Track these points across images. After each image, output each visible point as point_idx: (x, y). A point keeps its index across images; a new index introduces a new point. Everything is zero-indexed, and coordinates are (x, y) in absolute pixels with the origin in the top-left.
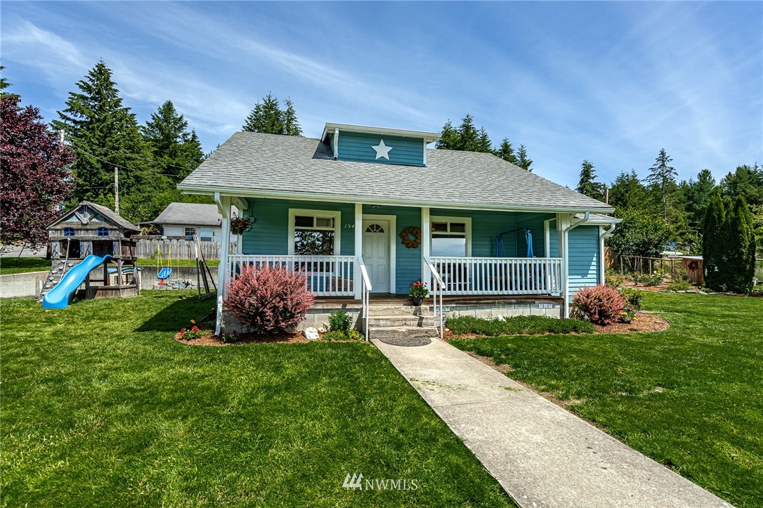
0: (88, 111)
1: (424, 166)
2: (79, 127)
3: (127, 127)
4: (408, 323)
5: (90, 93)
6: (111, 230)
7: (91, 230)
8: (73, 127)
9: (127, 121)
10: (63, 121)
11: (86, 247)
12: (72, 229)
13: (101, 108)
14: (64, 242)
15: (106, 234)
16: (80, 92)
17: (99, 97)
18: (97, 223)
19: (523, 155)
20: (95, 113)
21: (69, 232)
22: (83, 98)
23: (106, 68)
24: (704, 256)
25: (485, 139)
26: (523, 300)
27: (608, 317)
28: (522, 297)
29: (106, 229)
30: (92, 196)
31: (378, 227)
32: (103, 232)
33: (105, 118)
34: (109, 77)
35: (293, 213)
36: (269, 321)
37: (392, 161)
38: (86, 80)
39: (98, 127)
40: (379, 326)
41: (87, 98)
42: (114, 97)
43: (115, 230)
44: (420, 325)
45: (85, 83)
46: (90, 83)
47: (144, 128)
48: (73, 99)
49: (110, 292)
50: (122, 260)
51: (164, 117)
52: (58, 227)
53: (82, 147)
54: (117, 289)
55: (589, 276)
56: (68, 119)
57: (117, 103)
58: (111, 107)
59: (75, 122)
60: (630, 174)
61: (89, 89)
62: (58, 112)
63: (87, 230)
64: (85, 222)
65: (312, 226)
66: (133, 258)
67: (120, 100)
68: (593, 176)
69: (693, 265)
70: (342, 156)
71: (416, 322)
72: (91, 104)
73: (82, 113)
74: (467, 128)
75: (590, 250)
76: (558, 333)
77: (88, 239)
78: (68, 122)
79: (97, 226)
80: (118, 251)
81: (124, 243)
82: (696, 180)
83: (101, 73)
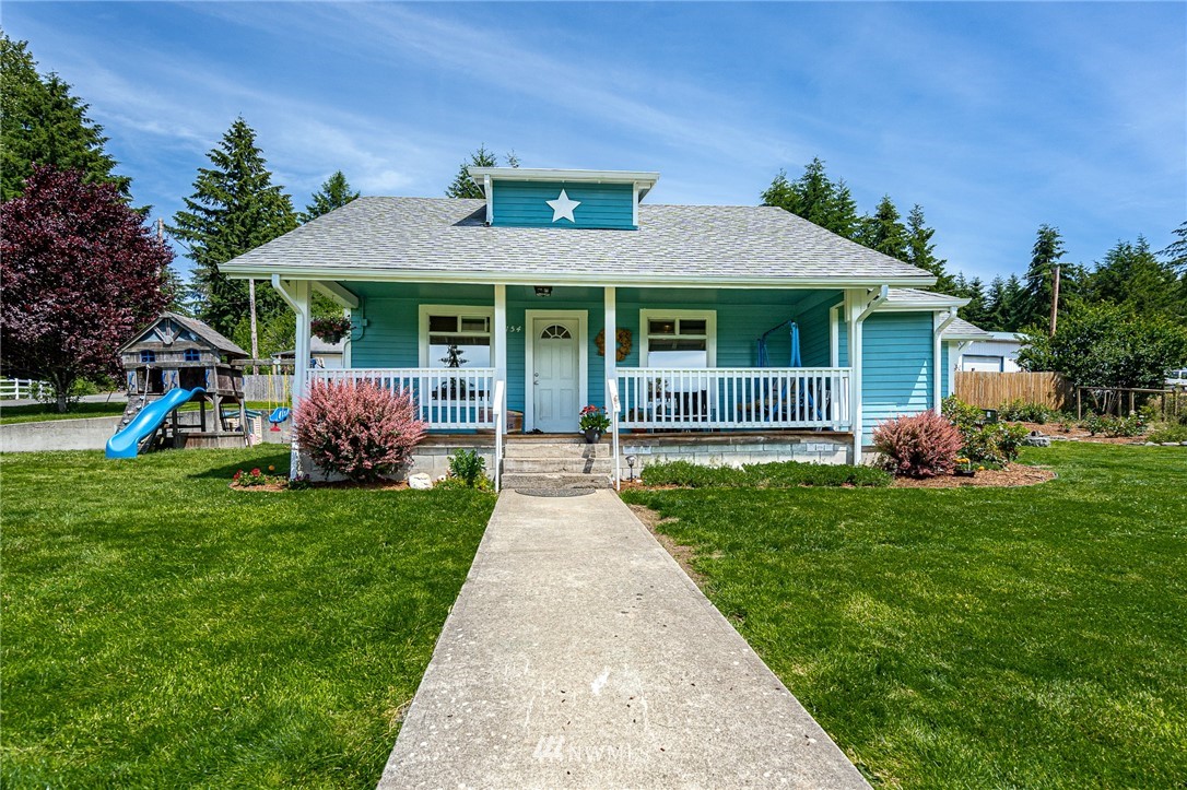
0: (224, 194)
1: (635, 229)
2: (213, 219)
3: (279, 215)
4: (569, 467)
5: (226, 168)
6: (203, 352)
7: (176, 352)
8: (205, 220)
9: (279, 206)
10: (191, 212)
11: (170, 378)
12: (152, 353)
13: (242, 189)
14: (142, 370)
15: (197, 358)
16: (213, 167)
17: (239, 173)
18: (184, 344)
19: (917, 221)
20: (233, 196)
21: (148, 357)
22: (217, 175)
23: (247, 127)
25: (845, 199)
26: (778, 437)
27: (927, 464)
28: (777, 432)
29: (196, 351)
30: (232, 321)
31: (561, 329)
32: (192, 355)
33: (248, 204)
34: (251, 142)
35: (426, 311)
36: (346, 458)
37: (581, 223)
38: (220, 148)
39: (238, 219)
40: (521, 471)
41: (223, 175)
42: (260, 170)
43: (208, 352)
44: (587, 471)
45: (219, 153)
46: (226, 152)
47: (303, 215)
48: (203, 178)
49: (204, 440)
50: (219, 396)
51: (333, 196)
52: (134, 350)
53: (216, 248)
54: (213, 437)
55: (912, 400)
56: (198, 208)
57: (264, 181)
58: (255, 187)
59: (207, 212)
60: (1135, 245)
61: (223, 161)
62: (185, 199)
63: (171, 353)
64: (168, 342)
65: (456, 330)
66: (236, 393)
67: (267, 176)
68: (1057, 252)
70: (500, 219)
71: (582, 467)
72: (229, 183)
73: (217, 198)
74: (814, 180)
75: (916, 355)
76: (820, 485)
77: (172, 365)
78: (198, 213)
79: (184, 348)
80: (213, 382)
81: (221, 371)
83: (241, 137)
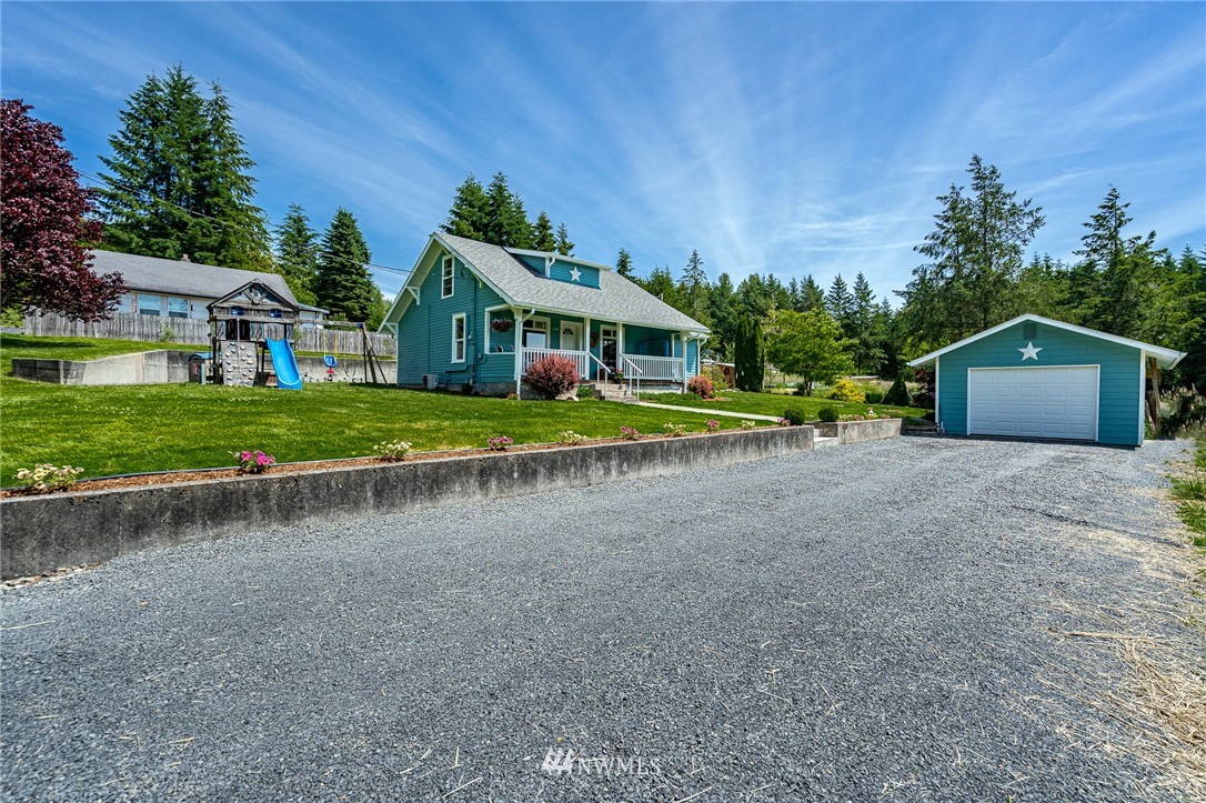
1: (600, 288)
6: (286, 312)
7: (262, 311)
11: (256, 329)
12: (241, 309)
14: (232, 321)
15: (279, 316)
18: (269, 304)
19: (563, 235)
21: (238, 312)
24: (736, 363)
26: (665, 383)
32: (276, 314)
37: (582, 283)
43: (289, 312)
52: (225, 305)
60: (665, 271)
63: (259, 310)
64: (256, 302)
65: (533, 327)
69: (727, 371)
70: (552, 276)
71: (623, 393)
77: (259, 320)
79: (270, 308)
82: (719, 284)
